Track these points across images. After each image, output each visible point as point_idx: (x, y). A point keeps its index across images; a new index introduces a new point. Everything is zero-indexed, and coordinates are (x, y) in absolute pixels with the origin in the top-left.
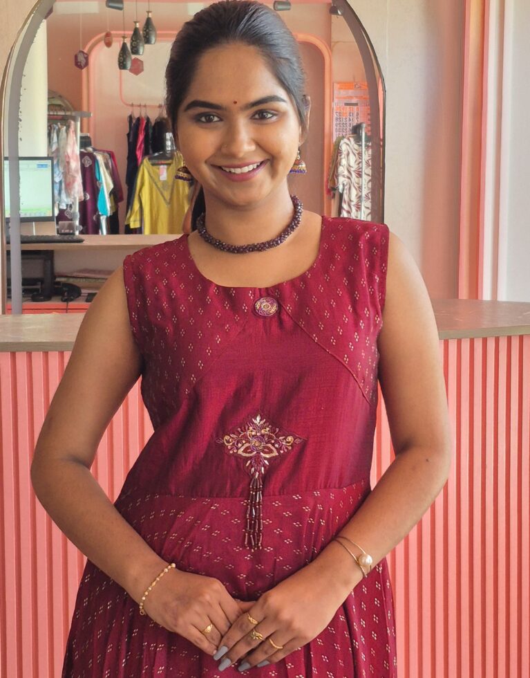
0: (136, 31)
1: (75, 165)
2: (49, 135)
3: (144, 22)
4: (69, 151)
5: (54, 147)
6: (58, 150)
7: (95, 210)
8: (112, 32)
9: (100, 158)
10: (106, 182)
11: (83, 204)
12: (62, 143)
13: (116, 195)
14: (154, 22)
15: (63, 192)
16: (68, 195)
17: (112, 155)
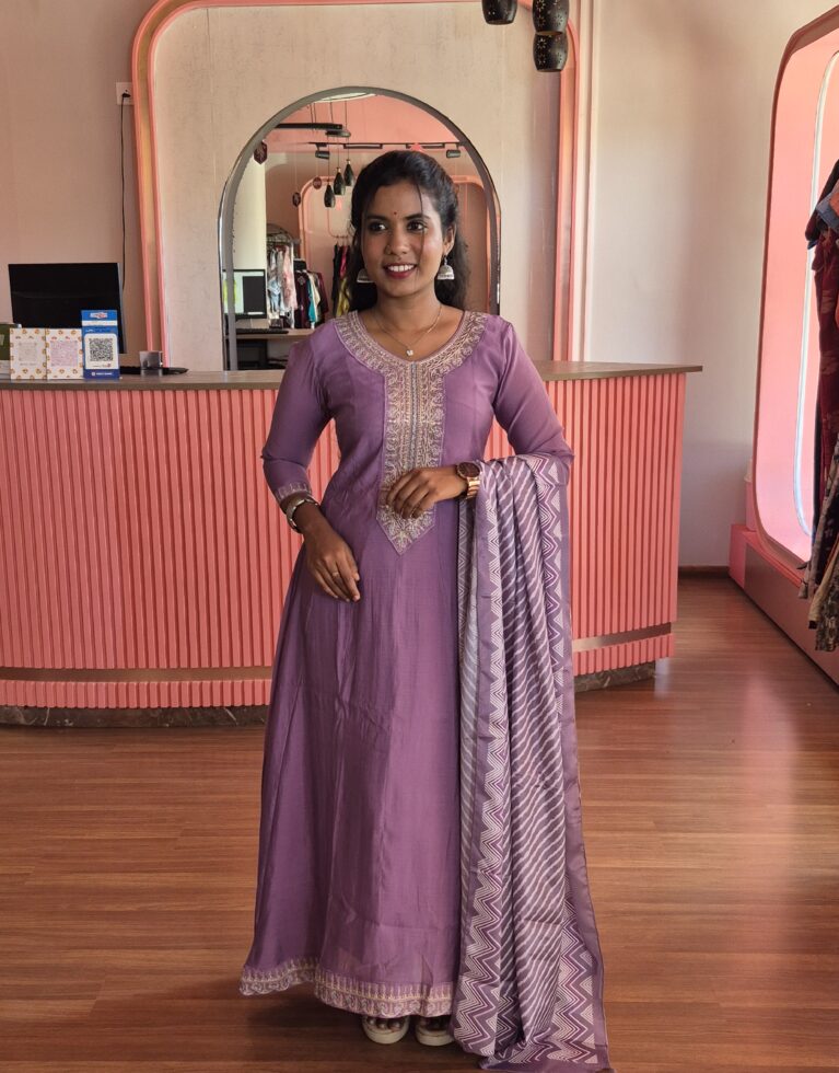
0: (339, 174)
1: (291, 281)
2: (269, 258)
3: (345, 167)
4: (285, 269)
5: (273, 267)
6: (276, 269)
7: (308, 318)
8: (322, 178)
9: (311, 278)
10: (315, 296)
11: (297, 312)
12: (280, 263)
13: (322, 306)
14: (352, 168)
15: (282, 303)
16: (286, 305)
17: (320, 276)
